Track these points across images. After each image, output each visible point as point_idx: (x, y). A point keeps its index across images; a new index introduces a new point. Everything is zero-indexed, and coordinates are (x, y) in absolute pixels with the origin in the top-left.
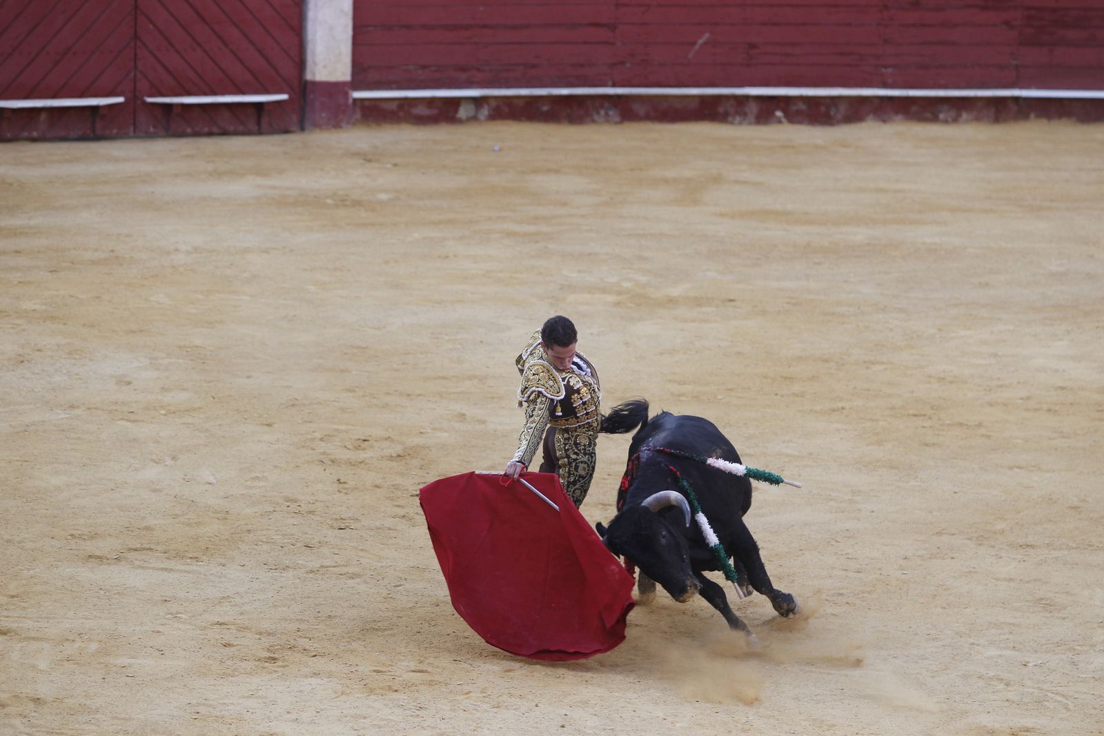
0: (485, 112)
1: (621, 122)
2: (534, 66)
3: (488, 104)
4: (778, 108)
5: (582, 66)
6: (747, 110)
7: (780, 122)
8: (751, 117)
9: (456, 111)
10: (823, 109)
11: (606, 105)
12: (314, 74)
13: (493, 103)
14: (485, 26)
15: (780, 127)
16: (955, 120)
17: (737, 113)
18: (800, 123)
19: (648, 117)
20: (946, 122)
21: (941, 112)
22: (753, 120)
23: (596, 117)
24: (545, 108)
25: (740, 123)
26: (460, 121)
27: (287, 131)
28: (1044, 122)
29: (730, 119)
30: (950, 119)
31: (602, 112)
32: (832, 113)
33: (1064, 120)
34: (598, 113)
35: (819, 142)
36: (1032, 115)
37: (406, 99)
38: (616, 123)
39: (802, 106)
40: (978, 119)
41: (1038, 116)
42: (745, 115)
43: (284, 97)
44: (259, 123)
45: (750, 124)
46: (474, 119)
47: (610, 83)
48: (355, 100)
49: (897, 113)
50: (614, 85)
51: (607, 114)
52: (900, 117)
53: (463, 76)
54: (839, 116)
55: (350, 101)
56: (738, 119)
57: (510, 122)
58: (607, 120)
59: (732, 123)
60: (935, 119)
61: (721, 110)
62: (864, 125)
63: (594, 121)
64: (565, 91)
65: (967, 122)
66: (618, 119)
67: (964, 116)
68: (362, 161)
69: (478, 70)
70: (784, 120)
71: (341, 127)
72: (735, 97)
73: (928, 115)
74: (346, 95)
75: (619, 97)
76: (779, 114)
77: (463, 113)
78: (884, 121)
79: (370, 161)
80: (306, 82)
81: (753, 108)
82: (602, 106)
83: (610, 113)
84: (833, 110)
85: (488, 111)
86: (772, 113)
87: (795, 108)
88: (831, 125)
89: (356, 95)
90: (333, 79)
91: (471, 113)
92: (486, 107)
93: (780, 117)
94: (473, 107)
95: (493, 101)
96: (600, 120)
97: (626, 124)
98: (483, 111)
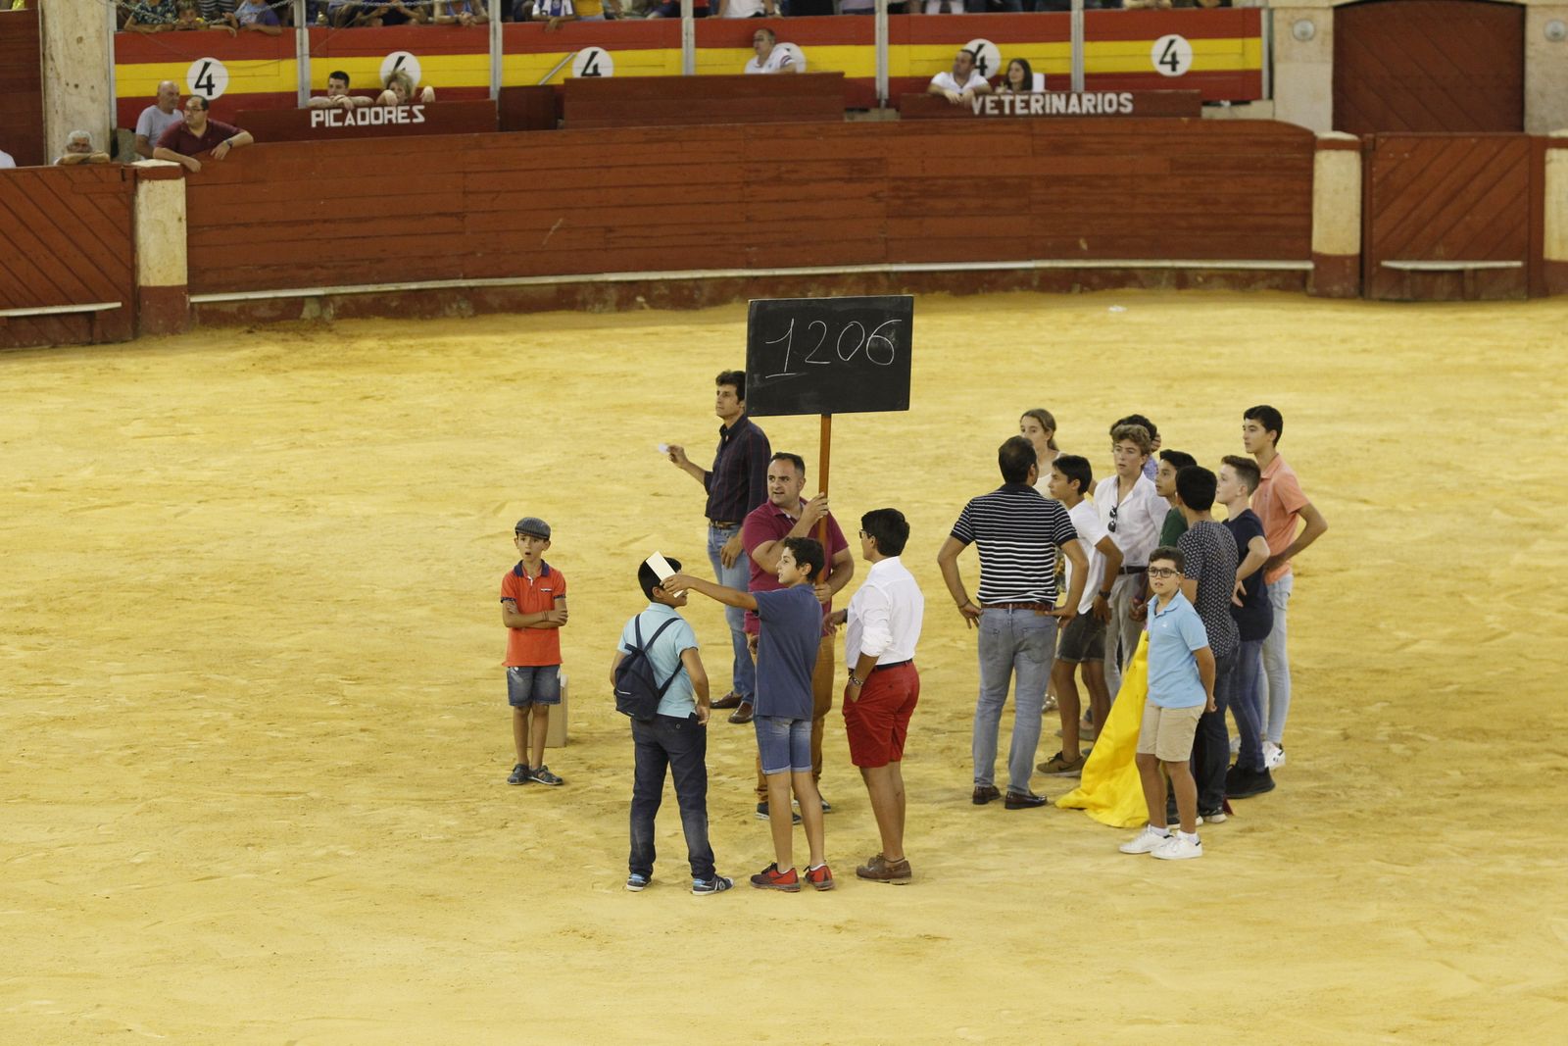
1: (475, 315)
2: (380, 260)
3: (333, 302)
4: (638, 294)
5: (431, 257)
6: (607, 297)
7: (642, 308)
8: (612, 304)
9: (301, 311)
10: (686, 292)
11: (458, 297)
12: (148, 280)
13: (339, 301)
14: (325, 221)
15: (642, 313)
17: (596, 301)
18: (663, 308)
19: (503, 310)
21: (810, 291)
22: (613, 307)
23: (448, 311)
24: (394, 304)
25: (600, 312)
26: (305, 322)
27: (123, 342)
29: (589, 307)
31: (455, 306)
32: (696, 296)
33: (937, 294)
34: (450, 307)
36: (904, 290)
37: (246, 300)
38: (471, 316)
39: (664, 291)
41: (909, 291)
42: (605, 302)
43: (118, 305)
44: (91, 335)
45: (610, 312)
46: (320, 319)
47: (462, 275)
48: (192, 304)
50: (465, 277)
51: (459, 308)
53: (308, 273)
54: (703, 299)
55: (188, 305)
56: (597, 306)
57: (357, 321)
58: (460, 314)
59: (591, 311)
61: (579, 298)
62: (729, 307)
63: (445, 316)
64: (414, 286)
66: (471, 313)
67: (834, 293)
69: (322, 267)
70: (645, 305)
71: (179, 334)
72: (593, 283)
73: (796, 294)
74: (183, 300)
75: (471, 288)
76: (640, 299)
77: (306, 313)
80: (141, 287)
81: (612, 295)
82: (454, 300)
83: (463, 306)
84: (697, 292)
85: (334, 309)
86: (634, 299)
87: (656, 293)
88: (696, 308)
89: (194, 299)
90: (168, 284)
91: (317, 313)
92: (332, 306)
93: (641, 303)
94: (318, 306)
95: (338, 299)
96: (453, 315)
97: (481, 317)
98: (328, 310)
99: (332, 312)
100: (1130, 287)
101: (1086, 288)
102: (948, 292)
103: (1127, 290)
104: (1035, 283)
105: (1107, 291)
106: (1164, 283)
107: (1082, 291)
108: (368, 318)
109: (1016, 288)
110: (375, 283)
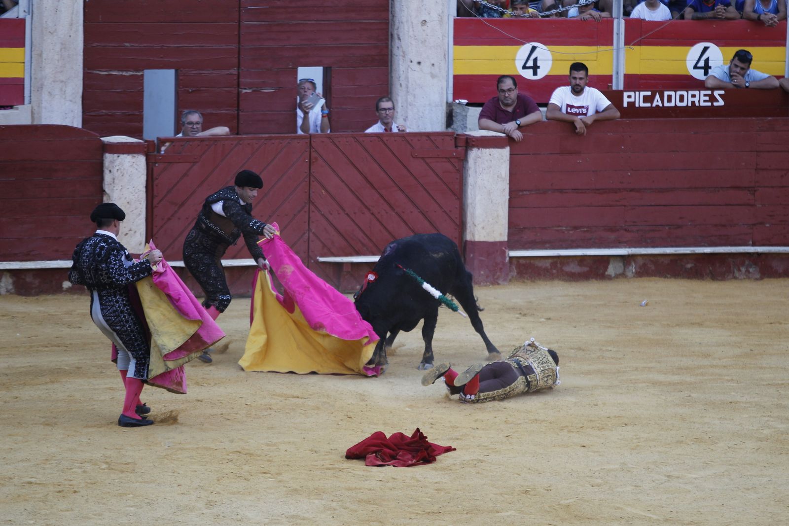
0: (633, 269)
1: (761, 278)
2: (679, 227)
3: (636, 262)
5: (724, 226)
9: (606, 268)
11: (747, 262)
12: (473, 236)
13: (641, 261)
14: (632, 190)
19: (786, 274)
23: (737, 274)
24: (689, 266)
26: (609, 278)
31: (743, 269)
34: (739, 270)
37: (559, 257)
38: (757, 279)
46: (622, 275)
47: (751, 242)
48: (511, 258)
50: (754, 245)
51: (748, 271)
53: (612, 236)
55: (507, 259)
57: (657, 278)
58: (748, 276)
63: (735, 278)
64: (707, 250)
66: (758, 276)
68: (517, 316)
69: (626, 230)
71: (498, 284)
74: (503, 253)
75: (759, 254)
77: (611, 270)
79: (525, 315)
80: (466, 241)
82: (743, 264)
83: (751, 270)
85: (636, 268)
89: (513, 254)
90: (491, 240)
91: (620, 270)
92: (633, 265)
94: (621, 264)
95: (639, 259)
96: (742, 277)
97: (766, 280)
98: (630, 268)
99: (634, 271)
108: (666, 277)
110: (672, 246)
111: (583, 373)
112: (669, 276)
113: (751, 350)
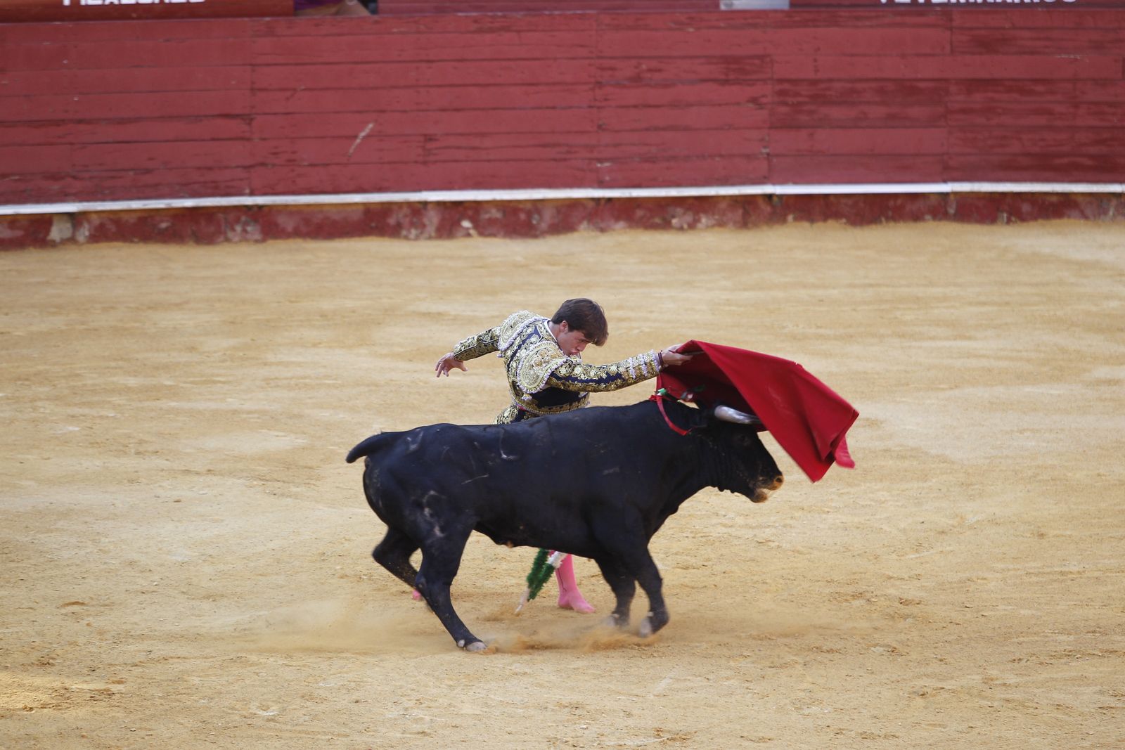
0: (84, 232)
1: (263, 240)
2: (148, 171)
3: (89, 222)
4: (464, 217)
5: (210, 169)
6: (426, 221)
7: (469, 235)
8: (431, 229)
9: (48, 231)
10: (523, 216)
11: (243, 218)
13: (96, 220)
14: (80, 122)
15: (468, 241)
16: (692, 226)
17: (412, 225)
18: (493, 235)
19: (297, 233)
20: (681, 229)
21: (673, 217)
22: (433, 234)
23: (230, 234)
24: (164, 225)
25: (417, 238)
26: (53, 245)
28: (806, 224)
29: (404, 233)
30: (685, 226)
31: (238, 228)
32: (534, 222)
33: (831, 223)
34: (233, 230)
35: (519, 258)
36: (790, 218)
38: (257, 241)
39: (496, 214)
40: (721, 224)
41: (796, 219)
42: (423, 227)
45: (430, 238)
46: (72, 240)
47: (247, 191)
49: (618, 219)
50: (252, 194)
51: (245, 231)
52: (621, 224)
53: (56, 187)
54: (544, 226)
56: (414, 232)
57: (118, 244)
58: (245, 238)
59: (406, 238)
60: (666, 225)
61: (392, 221)
62: (575, 235)
63: (228, 240)
64: (189, 203)
65: (708, 227)
66: (258, 236)
67: (704, 220)
69: (74, 178)
70: (472, 232)
72: (410, 204)
73: (657, 220)
75: (260, 207)
76: (466, 224)
77: (55, 233)
78: (602, 230)
81: (433, 219)
82: (238, 221)
83: (249, 229)
84: (536, 216)
85: (89, 230)
86: (457, 223)
87: (487, 216)
88: (535, 236)
91: (68, 234)
92: (86, 225)
93: (468, 229)
94: (69, 225)
95: (94, 217)
96: (236, 239)
97: (270, 242)
98: (82, 230)
99: (87, 233)
100: (1069, 217)
101: (1013, 219)
102: (844, 220)
103: (1065, 221)
104: (952, 211)
105: (1040, 221)
106: (1111, 213)
107: (1009, 222)
108: (132, 242)
109: (928, 217)
110: (139, 198)
111: (19, 379)
112: (136, 240)
113: (253, 340)
